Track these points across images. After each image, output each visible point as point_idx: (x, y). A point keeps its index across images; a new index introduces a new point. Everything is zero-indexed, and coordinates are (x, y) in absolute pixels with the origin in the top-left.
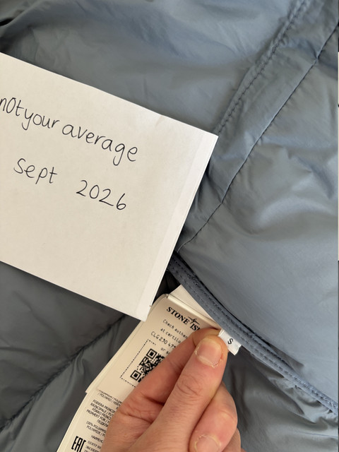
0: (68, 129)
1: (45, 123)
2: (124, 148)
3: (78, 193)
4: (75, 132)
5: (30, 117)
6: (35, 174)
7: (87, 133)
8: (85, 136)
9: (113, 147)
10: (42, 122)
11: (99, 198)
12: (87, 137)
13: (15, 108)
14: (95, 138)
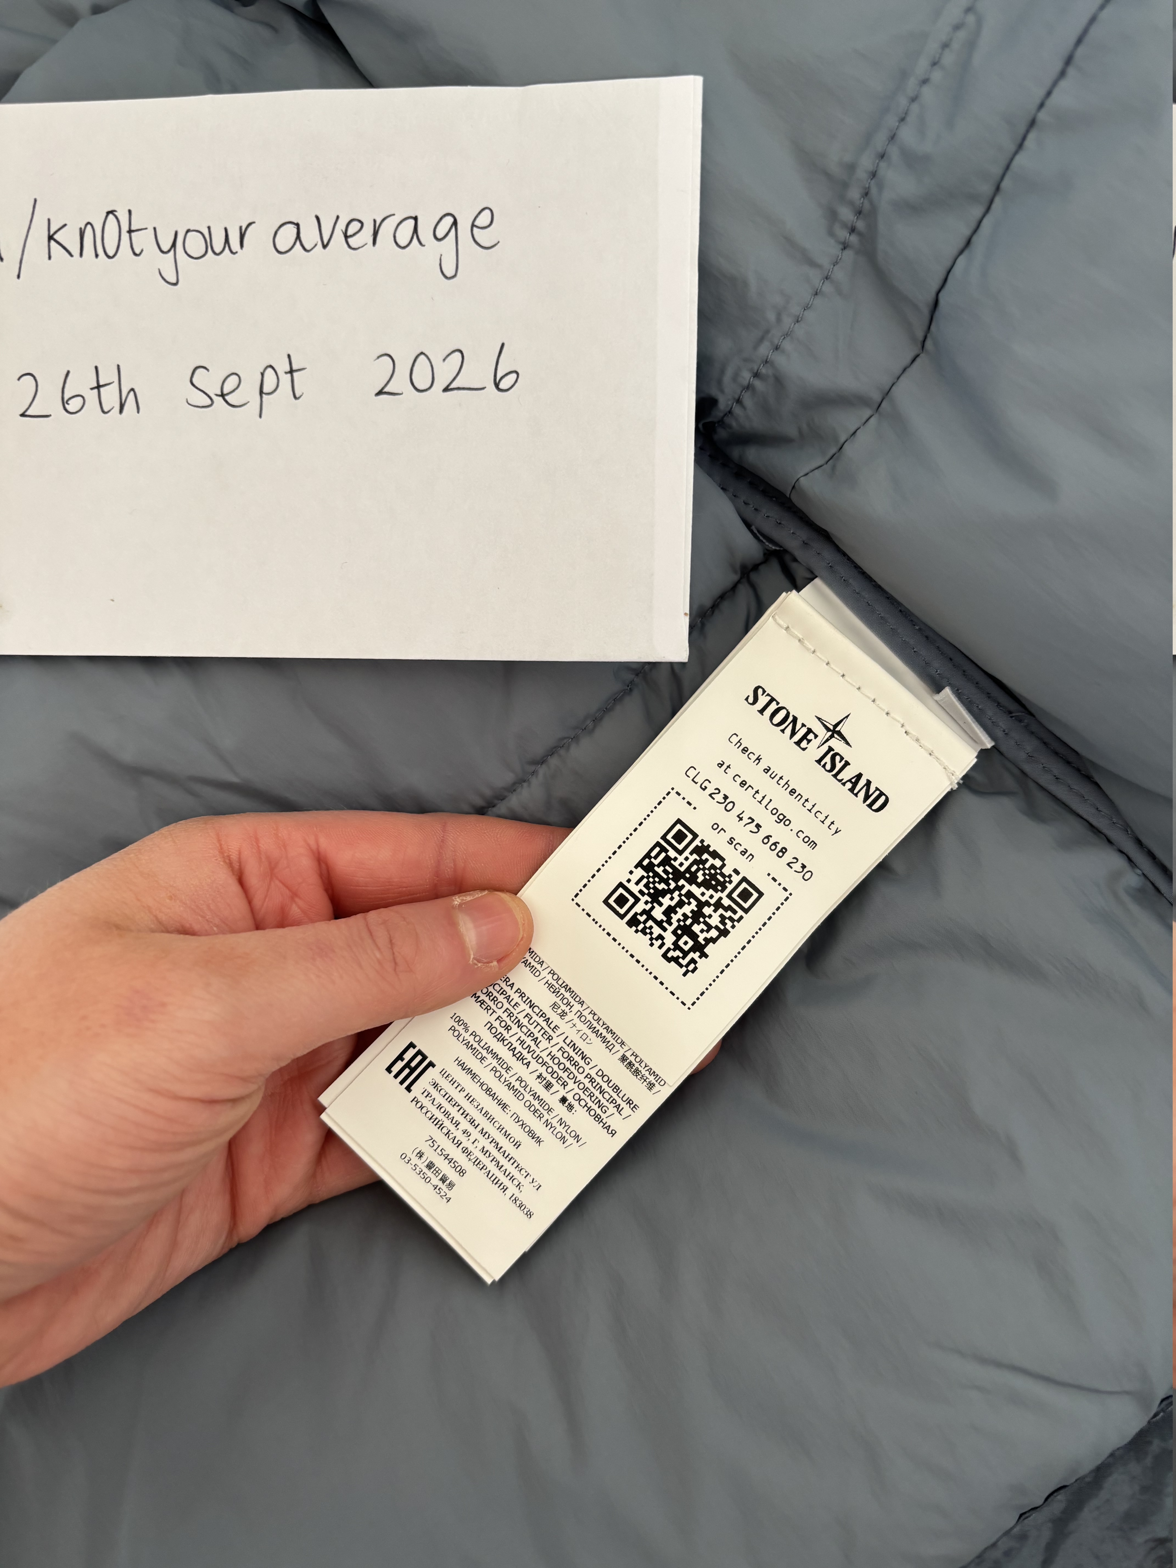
0: (287, 235)
1: (218, 243)
2: (455, 223)
3: (378, 394)
4: (310, 236)
5: (174, 245)
6: (248, 392)
7: (341, 225)
8: (339, 235)
9: (425, 232)
10: (209, 245)
11: (440, 384)
12: (346, 237)
13: (125, 236)
14: (368, 229)
